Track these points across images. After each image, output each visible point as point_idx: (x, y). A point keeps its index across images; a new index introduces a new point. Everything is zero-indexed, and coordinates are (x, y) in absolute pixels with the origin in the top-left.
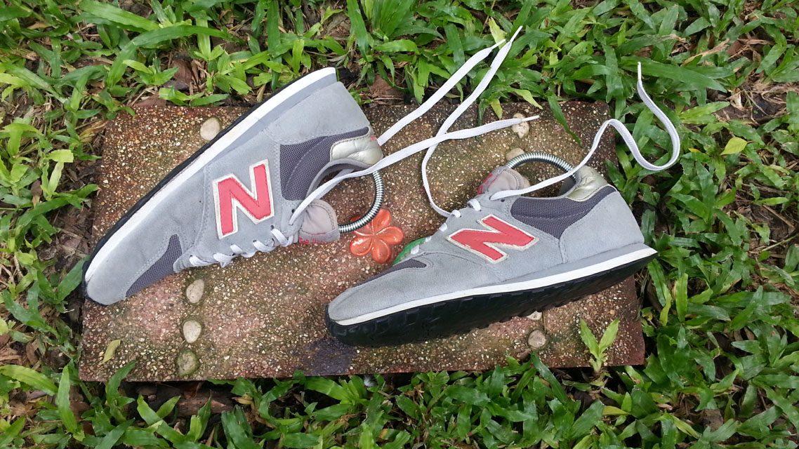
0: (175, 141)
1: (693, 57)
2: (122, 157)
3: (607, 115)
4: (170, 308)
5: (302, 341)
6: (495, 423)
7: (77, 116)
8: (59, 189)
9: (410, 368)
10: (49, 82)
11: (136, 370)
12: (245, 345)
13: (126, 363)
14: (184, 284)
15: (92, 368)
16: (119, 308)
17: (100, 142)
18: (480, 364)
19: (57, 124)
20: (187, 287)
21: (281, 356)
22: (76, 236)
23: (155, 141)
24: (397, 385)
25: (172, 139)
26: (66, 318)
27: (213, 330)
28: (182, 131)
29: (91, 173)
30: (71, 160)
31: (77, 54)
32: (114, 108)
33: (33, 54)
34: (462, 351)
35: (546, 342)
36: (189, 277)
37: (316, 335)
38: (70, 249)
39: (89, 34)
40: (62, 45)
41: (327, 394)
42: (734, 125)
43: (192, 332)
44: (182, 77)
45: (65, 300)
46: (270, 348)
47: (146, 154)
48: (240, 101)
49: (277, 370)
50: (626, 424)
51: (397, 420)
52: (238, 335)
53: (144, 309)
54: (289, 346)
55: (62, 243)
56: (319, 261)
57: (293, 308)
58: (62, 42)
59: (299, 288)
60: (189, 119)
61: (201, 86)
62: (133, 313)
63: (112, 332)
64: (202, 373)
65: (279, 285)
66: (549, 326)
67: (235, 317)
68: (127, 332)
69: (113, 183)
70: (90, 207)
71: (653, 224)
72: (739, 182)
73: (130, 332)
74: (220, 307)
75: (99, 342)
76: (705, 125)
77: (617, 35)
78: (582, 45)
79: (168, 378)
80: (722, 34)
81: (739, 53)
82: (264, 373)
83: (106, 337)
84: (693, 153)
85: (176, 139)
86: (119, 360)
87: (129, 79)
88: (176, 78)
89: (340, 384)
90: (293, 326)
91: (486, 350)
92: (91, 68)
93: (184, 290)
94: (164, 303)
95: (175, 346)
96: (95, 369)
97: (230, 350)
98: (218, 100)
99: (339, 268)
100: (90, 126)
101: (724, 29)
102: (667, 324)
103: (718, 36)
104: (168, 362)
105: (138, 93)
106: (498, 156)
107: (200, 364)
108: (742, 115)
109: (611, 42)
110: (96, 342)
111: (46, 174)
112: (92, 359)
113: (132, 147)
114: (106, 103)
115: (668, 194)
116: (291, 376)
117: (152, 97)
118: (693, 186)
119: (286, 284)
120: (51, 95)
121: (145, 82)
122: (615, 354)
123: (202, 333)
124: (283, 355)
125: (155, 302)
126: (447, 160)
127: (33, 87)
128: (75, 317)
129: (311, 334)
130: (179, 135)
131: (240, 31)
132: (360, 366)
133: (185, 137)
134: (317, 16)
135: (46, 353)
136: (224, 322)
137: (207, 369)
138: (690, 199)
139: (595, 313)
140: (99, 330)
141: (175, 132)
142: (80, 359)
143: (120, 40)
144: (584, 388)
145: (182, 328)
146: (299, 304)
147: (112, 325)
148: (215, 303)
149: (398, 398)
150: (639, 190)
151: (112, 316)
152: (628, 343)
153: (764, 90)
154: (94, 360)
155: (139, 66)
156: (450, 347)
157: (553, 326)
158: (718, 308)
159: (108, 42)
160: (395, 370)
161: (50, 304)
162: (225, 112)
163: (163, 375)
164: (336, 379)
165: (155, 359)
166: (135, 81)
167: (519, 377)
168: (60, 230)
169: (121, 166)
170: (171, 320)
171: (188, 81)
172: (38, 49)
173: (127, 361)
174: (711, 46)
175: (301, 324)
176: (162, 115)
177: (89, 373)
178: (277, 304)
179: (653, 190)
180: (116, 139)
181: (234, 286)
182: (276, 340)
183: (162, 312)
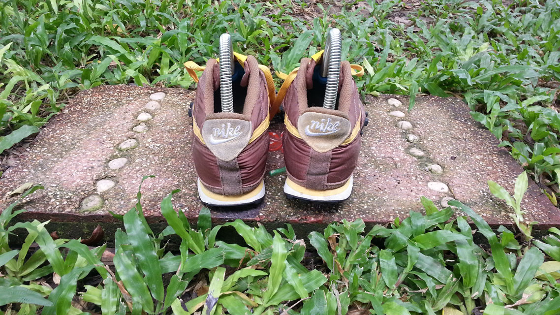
0: (129, 98)
2: (85, 103)
4: (90, 168)
12: (155, 193)
14: (110, 157)
16: (42, 168)
21: (189, 202)
23: (114, 97)
25: (127, 97)
27: (126, 183)
28: (136, 94)
34: (375, 208)
36: (115, 154)
43: (105, 184)
46: (179, 198)
47: (104, 102)
49: (183, 211)
52: (150, 187)
53: (65, 169)
60: (143, 90)
62: (54, 171)
63: (27, 181)
64: (105, 209)
68: (42, 181)
69: (71, 112)
73: (45, 181)
74: (138, 170)
79: (68, 210)
83: (19, 184)
85: (131, 97)
91: (400, 208)
93: (108, 161)
94: (86, 166)
95: (85, 190)
104: (73, 200)
107: (105, 203)
113: (95, 99)
122: (533, 216)
123: (116, 186)
124: (192, 202)
125: (77, 165)
130: (134, 95)
133: (138, 96)
137: (111, 207)
140: (16, 179)
145: (96, 183)
147: (30, 177)
148: (134, 168)
151: (33, 171)
152: (541, 209)
156: (363, 205)
157: (463, 196)
163: (63, 208)
165: (61, 198)
170: (88, 175)
181: (154, 160)
182: (186, 192)
183: (81, 172)
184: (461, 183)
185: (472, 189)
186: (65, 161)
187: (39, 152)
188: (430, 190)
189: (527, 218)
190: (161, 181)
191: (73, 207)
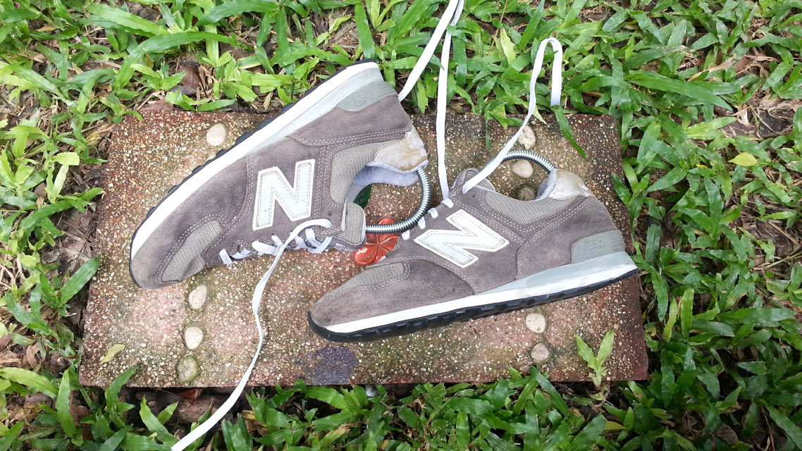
0: (181, 146)
1: (700, 73)
2: (128, 161)
3: (613, 129)
4: (172, 313)
5: (305, 350)
6: (495, 436)
7: (83, 119)
8: (62, 193)
9: (412, 378)
10: (56, 84)
11: (137, 376)
12: (247, 353)
13: (126, 369)
14: (188, 290)
15: (92, 373)
16: (121, 312)
17: (106, 145)
18: (483, 376)
19: (64, 127)
20: (189, 292)
21: (282, 364)
22: (79, 239)
23: (161, 145)
24: (399, 397)
25: (178, 144)
26: (68, 322)
27: (215, 337)
28: (188, 137)
29: (96, 176)
30: (77, 163)
31: (85, 57)
32: (121, 110)
33: (41, 56)
34: (465, 363)
35: (549, 355)
36: (192, 282)
37: (318, 344)
38: (73, 252)
39: (97, 37)
40: (69, 48)
41: (329, 402)
42: (741, 142)
43: (194, 338)
44: (189, 83)
45: (67, 303)
46: (272, 356)
47: (151, 159)
48: (246, 108)
49: (278, 378)
50: (628, 439)
51: (398, 432)
52: (240, 342)
53: (146, 314)
54: (290, 354)
55: (66, 246)
56: (322, 269)
57: (296, 316)
58: (70, 45)
59: (302, 296)
60: (195, 124)
61: (208, 92)
62: (135, 318)
63: (113, 337)
64: (203, 380)
65: (282, 292)
66: (553, 339)
67: (237, 324)
68: (129, 337)
69: (118, 187)
70: (94, 210)
71: (659, 238)
72: (744, 198)
73: (132, 337)
74: (223, 314)
75: (100, 346)
76: (712, 140)
77: (625, 49)
78: (589, 59)
79: (168, 385)
80: (730, 51)
81: (746, 69)
82: (265, 381)
83: (107, 342)
84: (699, 168)
85: (182, 144)
86: (120, 365)
87: (137, 84)
88: (183, 83)
89: (341, 393)
90: (295, 334)
91: (489, 362)
92: (100, 71)
93: (187, 296)
94: (167, 309)
95: (177, 352)
96: (96, 373)
97: (231, 357)
98: (225, 105)
99: (343, 277)
100: (96, 128)
101: (732, 45)
102: (671, 340)
103: (725, 51)
104: (169, 368)
105: (144, 98)
106: (504, 167)
107: (201, 371)
108: (748, 131)
109: (619, 56)
110: (97, 347)
111: (50, 176)
112: (93, 363)
113: (137, 151)
114: (112, 106)
115: (673, 209)
116: (292, 384)
117: (159, 102)
118: (699, 201)
119: (290, 292)
120: (58, 98)
121: (152, 86)
122: (618, 369)
123: (204, 340)
124: (285, 363)
125: (158, 308)
126: (453, 170)
127: (40, 89)
128: (76, 321)
129: (313, 343)
130: (186, 140)
131: (248, 37)
132: (362, 375)
133: (192, 142)
134: (325, 24)
135: (46, 357)
136: (226, 329)
137: (208, 376)
138: (696, 214)
139: (599, 327)
140: (101, 335)
141: (181, 137)
142: (81, 364)
143: (128, 44)
144: (585, 402)
145: (184, 334)
146: (301, 312)
147: (114, 329)
148: (218, 310)
149: (400, 409)
150: (645, 204)
151: (114, 321)
152: (631, 358)
153: (770, 107)
154: (95, 365)
155: (147, 70)
156: (453, 358)
157: (557, 339)
158: (722, 324)
159: (116, 46)
160: (397, 380)
161: (52, 307)
162: (231, 117)
163: (163, 381)
164: (337, 388)
165: (156, 364)
166: (142, 86)
167: (520, 390)
168: (64, 233)
169: (126, 170)
170: (173, 326)
171: (194, 86)
172: (46, 52)
173: (128, 366)
174: (719, 62)
175: (304, 332)
176: (168, 120)
177: (89, 378)
178: (279, 312)
179: (659, 205)
180: (122, 142)
181: (237, 293)
182: (278, 348)
183: (164, 318)
184: (562, 316)
185: (570, 327)
186: (143, 300)
187: (108, 281)
188: (527, 329)
189: (610, 373)
190: (249, 330)
191: (171, 379)
